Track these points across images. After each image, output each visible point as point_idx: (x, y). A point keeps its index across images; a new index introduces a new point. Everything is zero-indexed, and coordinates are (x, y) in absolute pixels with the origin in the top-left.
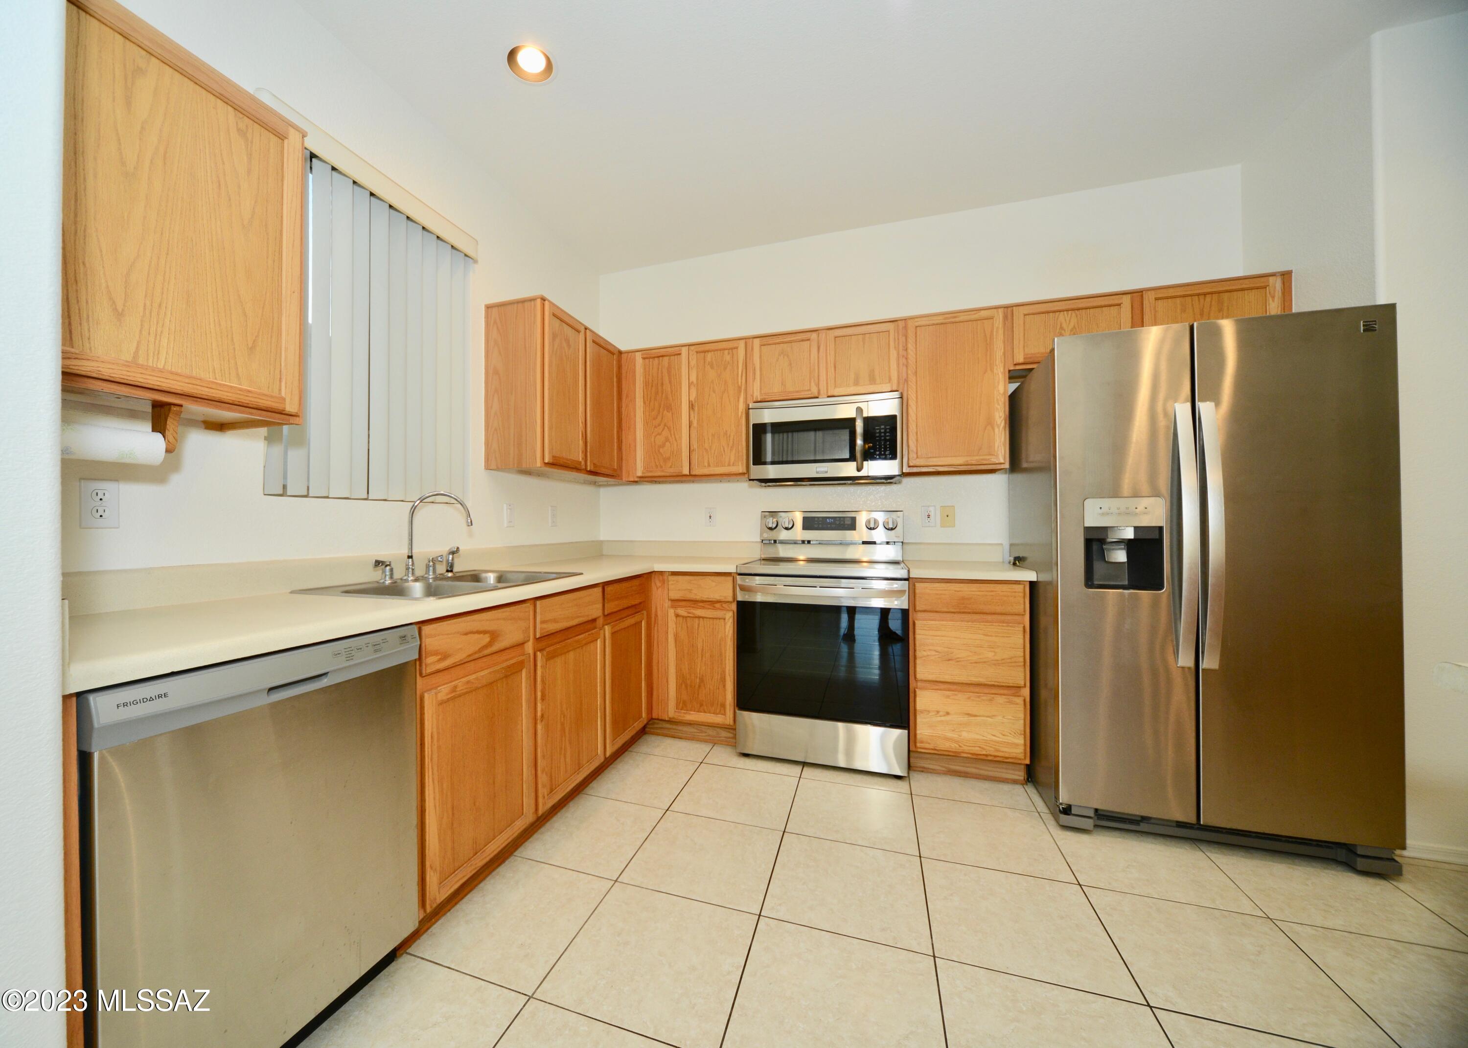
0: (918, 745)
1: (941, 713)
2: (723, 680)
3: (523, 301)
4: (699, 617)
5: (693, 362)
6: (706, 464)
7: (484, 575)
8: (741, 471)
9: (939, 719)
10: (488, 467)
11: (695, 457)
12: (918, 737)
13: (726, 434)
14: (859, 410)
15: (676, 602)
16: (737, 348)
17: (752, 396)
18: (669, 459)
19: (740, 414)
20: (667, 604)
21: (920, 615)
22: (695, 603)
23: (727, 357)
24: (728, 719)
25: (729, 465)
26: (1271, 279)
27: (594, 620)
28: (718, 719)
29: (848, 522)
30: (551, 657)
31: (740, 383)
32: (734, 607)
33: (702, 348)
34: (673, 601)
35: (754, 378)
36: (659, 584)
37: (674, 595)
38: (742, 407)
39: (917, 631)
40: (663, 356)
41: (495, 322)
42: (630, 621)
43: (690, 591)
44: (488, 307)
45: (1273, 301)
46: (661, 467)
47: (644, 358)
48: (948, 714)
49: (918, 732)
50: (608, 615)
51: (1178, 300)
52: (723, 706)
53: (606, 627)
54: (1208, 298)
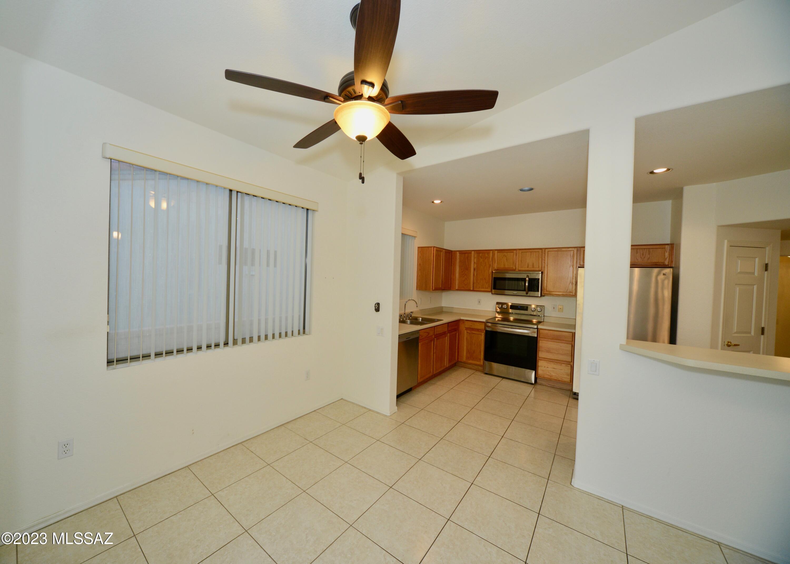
0: (539, 376)
1: (546, 367)
2: (480, 352)
3: (428, 247)
4: (474, 333)
5: (476, 256)
6: (478, 287)
7: (418, 318)
8: (489, 290)
9: (545, 369)
10: (417, 289)
11: (475, 285)
12: (539, 373)
13: (485, 279)
14: (528, 276)
15: (467, 329)
16: (490, 253)
17: (494, 268)
18: (466, 285)
19: (490, 273)
20: (464, 329)
21: (541, 339)
22: (473, 329)
23: (487, 255)
24: (481, 363)
25: (486, 288)
26: (666, 246)
27: (445, 332)
28: (478, 363)
29: (525, 308)
30: (437, 339)
31: (490, 264)
32: (484, 331)
33: (478, 252)
34: (466, 328)
35: (495, 263)
36: (462, 323)
37: (467, 326)
38: (490, 271)
39: (540, 343)
40: (466, 253)
41: (420, 252)
42: (454, 333)
43: (472, 326)
44: (418, 248)
45: (667, 253)
46: (464, 287)
47: (459, 253)
48: (548, 367)
49: (539, 372)
50: (449, 331)
51: (635, 250)
52: (480, 359)
53: (448, 334)
54: (645, 250)
